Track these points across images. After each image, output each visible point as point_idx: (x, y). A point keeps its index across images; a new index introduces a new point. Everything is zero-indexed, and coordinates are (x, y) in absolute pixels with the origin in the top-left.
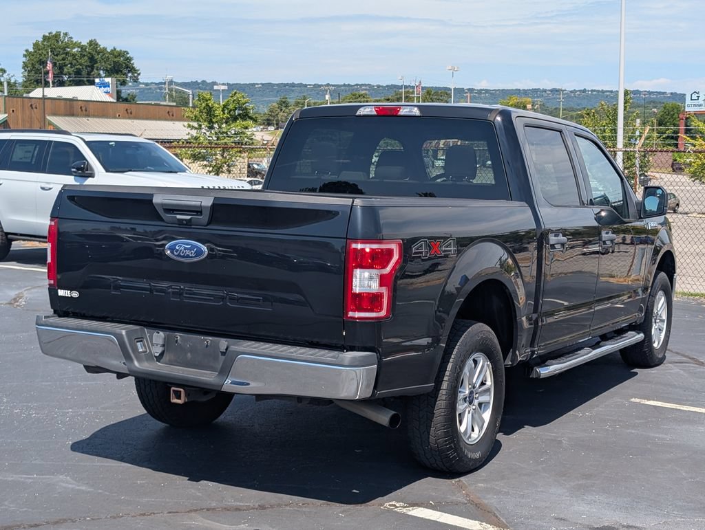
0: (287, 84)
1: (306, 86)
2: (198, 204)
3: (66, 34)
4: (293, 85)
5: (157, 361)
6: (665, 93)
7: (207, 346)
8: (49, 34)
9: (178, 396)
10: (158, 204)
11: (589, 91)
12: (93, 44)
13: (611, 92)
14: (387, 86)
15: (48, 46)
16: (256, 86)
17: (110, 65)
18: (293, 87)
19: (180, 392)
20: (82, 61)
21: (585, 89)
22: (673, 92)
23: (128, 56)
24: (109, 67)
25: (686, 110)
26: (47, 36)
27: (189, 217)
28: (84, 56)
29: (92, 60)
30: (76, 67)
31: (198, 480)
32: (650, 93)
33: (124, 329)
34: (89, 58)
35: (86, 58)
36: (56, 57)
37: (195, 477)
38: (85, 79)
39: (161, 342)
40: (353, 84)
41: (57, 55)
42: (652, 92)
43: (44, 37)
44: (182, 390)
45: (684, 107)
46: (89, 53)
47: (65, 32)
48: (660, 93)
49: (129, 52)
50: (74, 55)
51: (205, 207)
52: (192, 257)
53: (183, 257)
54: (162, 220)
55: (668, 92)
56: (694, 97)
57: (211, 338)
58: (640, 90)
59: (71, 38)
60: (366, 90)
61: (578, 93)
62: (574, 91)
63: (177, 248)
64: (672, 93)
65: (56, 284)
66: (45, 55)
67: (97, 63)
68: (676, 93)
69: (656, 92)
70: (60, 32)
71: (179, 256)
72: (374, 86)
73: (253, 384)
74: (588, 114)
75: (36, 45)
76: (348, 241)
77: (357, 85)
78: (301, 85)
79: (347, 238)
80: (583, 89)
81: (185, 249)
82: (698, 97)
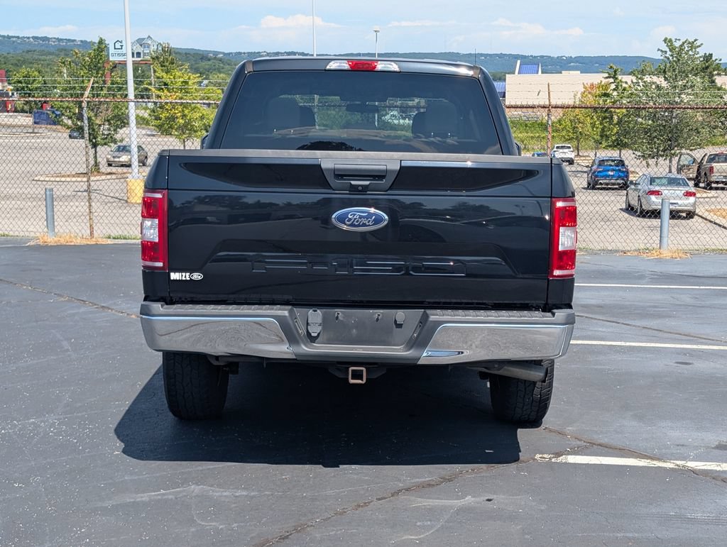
2: (384, 168)
5: (311, 342)
6: (75, 40)
7: (378, 319)
9: (357, 375)
10: (328, 170)
13: (18, 37)
19: (362, 371)
22: (83, 39)
25: (111, 59)
27: (367, 183)
31: (335, 464)
32: (59, 40)
33: (286, 310)
37: (332, 462)
39: (319, 320)
42: (61, 40)
44: (364, 369)
45: (108, 55)
48: (69, 40)
51: (392, 171)
52: (369, 225)
53: (359, 226)
54: (330, 188)
55: (78, 39)
56: (118, 45)
57: (382, 311)
58: (48, 36)
63: (350, 217)
64: (81, 41)
65: (167, 267)
68: (85, 41)
69: (66, 39)
71: (353, 225)
73: (466, 353)
74: (64, 63)
76: (554, 199)
79: (551, 197)
81: (361, 217)
82: (122, 46)
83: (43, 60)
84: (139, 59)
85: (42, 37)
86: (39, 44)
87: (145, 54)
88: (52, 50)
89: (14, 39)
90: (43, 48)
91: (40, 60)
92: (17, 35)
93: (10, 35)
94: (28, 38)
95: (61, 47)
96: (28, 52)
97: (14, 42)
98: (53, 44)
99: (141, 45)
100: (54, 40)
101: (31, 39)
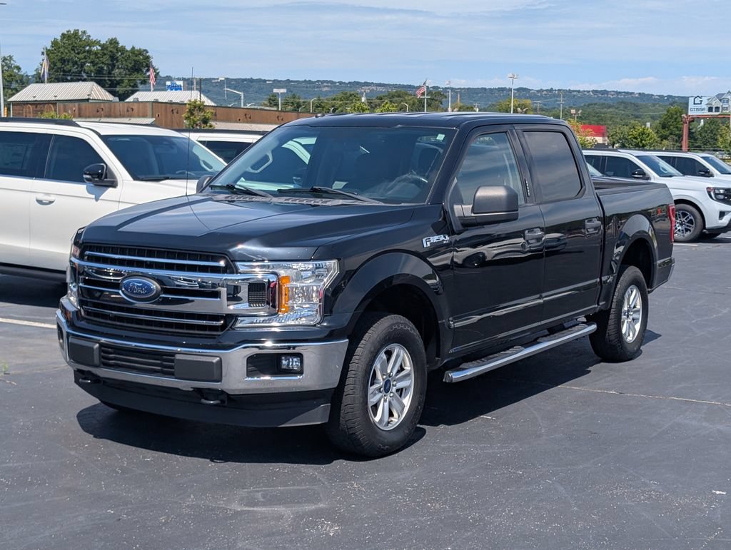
0: (245, 80)
1: (265, 81)
3: (84, 32)
4: (251, 80)
6: (633, 93)
8: (68, 32)
11: (555, 90)
12: (114, 42)
13: (579, 91)
14: (350, 83)
15: (69, 44)
16: (213, 81)
17: (131, 63)
18: (252, 82)
20: (104, 59)
21: (552, 89)
22: (641, 92)
23: (148, 54)
24: (130, 65)
25: (690, 113)
26: (65, 34)
28: (105, 54)
29: (113, 58)
30: (100, 65)
34: (110, 56)
35: (108, 56)
36: (78, 56)
38: (107, 78)
40: (314, 80)
41: (78, 53)
42: (620, 93)
43: (63, 35)
45: (686, 109)
46: (111, 51)
47: (83, 30)
48: (627, 93)
49: (148, 50)
50: (96, 54)
56: (697, 101)
58: (607, 90)
59: (89, 36)
60: (327, 86)
61: (545, 92)
62: (541, 91)
64: (640, 94)
66: (67, 53)
67: (117, 61)
68: (643, 94)
69: (624, 92)
70: (78, 30)
72: (336, 83)
75: (55, 43)
77: (318, 81)
78: (259, 80)
80: (549, 88)
82: (701, 101)
83: (604, 113)
84: (717, 113)
85: (601, 91)
86: (598, 97)
87: (723, 109)
88: (610, 102)
89: (575, 93)
90: (602, 101)
91: (601, 113)
92: (578, 89)
93: (572, 89)
94: (588, 92)
95: (620, 101)
96: (589, 105)
97: (574, 96)
98: (611, 96)
99: (720, 100)
100: (612, 93)
101: (591, 93)
